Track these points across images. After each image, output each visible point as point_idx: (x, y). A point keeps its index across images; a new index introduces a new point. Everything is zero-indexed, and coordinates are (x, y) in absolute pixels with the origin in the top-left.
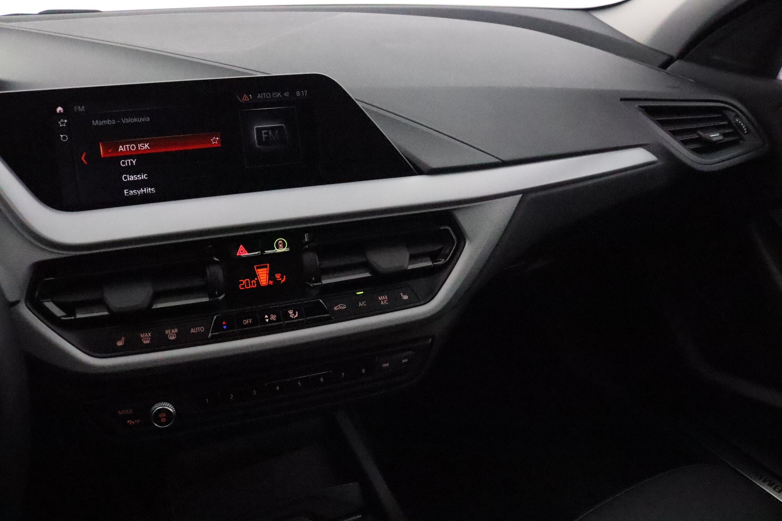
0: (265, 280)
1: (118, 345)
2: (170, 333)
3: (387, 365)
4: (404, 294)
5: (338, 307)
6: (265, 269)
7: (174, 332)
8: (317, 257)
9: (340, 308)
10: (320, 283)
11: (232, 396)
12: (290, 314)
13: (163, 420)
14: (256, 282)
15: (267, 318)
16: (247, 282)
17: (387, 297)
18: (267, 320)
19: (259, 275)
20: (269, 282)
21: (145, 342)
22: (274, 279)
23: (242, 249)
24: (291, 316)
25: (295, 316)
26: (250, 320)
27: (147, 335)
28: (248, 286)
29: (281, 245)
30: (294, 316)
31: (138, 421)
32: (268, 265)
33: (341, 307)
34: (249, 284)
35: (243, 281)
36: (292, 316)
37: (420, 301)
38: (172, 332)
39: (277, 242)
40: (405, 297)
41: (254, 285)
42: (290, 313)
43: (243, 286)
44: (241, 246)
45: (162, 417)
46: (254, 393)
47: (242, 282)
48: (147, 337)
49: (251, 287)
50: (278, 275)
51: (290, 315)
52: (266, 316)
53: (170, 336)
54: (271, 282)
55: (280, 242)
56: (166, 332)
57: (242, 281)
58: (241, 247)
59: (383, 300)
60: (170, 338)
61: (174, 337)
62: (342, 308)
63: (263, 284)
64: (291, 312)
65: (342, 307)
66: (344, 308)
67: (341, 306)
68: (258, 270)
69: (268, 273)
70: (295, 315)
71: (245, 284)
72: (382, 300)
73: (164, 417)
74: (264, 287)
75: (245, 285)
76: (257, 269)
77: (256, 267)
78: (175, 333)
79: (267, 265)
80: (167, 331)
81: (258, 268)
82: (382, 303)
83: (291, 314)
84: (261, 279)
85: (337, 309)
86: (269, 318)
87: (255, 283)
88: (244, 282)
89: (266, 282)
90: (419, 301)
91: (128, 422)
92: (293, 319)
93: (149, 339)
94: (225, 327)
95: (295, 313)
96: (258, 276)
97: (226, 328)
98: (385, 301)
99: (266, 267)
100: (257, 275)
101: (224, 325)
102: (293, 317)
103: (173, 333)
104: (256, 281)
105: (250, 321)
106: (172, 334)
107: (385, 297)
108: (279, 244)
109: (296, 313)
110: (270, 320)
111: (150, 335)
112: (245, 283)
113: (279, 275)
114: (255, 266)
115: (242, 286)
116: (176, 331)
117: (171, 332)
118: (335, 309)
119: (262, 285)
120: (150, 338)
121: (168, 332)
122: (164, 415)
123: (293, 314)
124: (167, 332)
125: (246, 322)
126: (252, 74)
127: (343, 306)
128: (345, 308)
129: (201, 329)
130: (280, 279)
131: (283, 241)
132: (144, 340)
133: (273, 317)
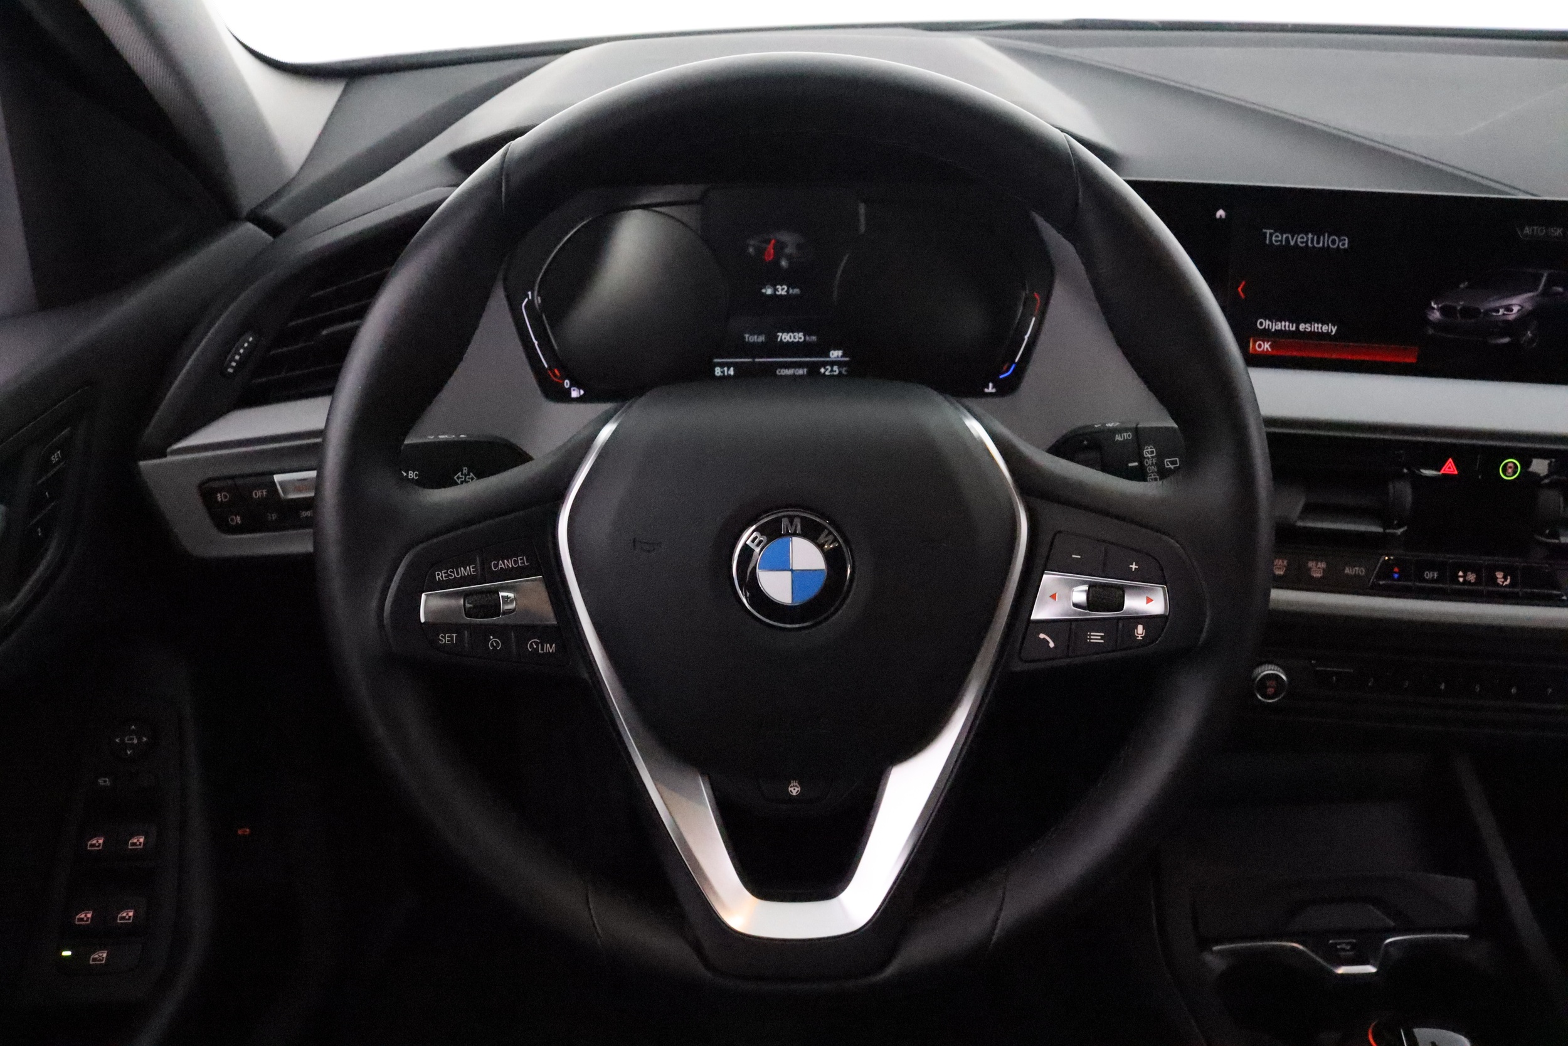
7: (1321, 566)
8: (1561, 499)
10: (1557, 541)
12: (1498, 578)
13: (1271, 691)
15: (1461, 577)
18: (1461, 580)
21: (1277, 573)
23: (1450, 464)
24: (1500, 581)
25: (1506, 583)
26: (1435, 573)
27: (1281, 563)
29: (1510, 470)
30: (1503, 582)
38: (1318, 566)
39: (1506, 464)
44: (1450, 459)
45: (1269, 687)
48: (1280, 565)
51: (1498, 580)
52: (1461, 574)
53: (1313, 571)
55: (1510, 465)
56: (1309, 565)
58: (1450, 462)
60: (1313, 573)
61: (1320, 574)
64: (1499, 575)
70: (1506, 580)
73: (1275, 685)
78: (1322, 569)
80: (1311, 564)
83: (1500, 578)
86: (1464, 576)
92: (1502, 586)
94: (1396, 576)
95: (1505, 578)
97: (1399, 577)
101: (1396, 573)
102: (1501, 583)
103: (1319, 568)
105: (1435, 575)
108: (1508, 467)
109: (1508, 578)
110: (1465, 581)
111: (1286, 563)
116: (1325, 566)
117: (1316, 566)
120: (1284, 568)
122: (1276, 682)
123: (1502, 578)
125: (1429, 575)
126: (1510, 194)
129: (1359, 570)
131: (1515, 464)
133: (1471, 577)
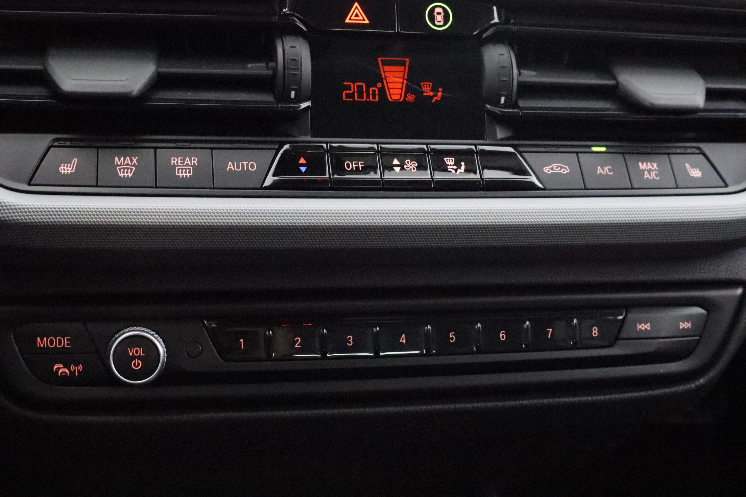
0: (399, 91)
1: (63, 172)
2: (181, 163)
3: (646, 327)
4: (693, 167)
5: (552, 169)
6: (402, 68)
7: (189, 162)
8: (513, 57)
9: (557, 171)
11: (299, 339)
12: (448, 165)
13: (137, 365)
14: (379, 91)
16: (360, 88)
17: (657, 166)
19: (385, 79)
20: (405, 96)
21: (122, 175)
22: (419, 94)
25: (459, 171)
26: (360, 163)
27: (129, 162)
28: (361, 96)
30: (456, 170)
31: (78, 369)
32: (408, 60)
33: (559, 168)
34: (365, 94)
35: (352, 85)
36: (453, 169)
37: (726, 186)
38: (186, 163)
39: (433, 9)
40: (696, 172)
41: (374, 97)
42: (448, 163)
43: (352, 96)
44: (356, 4)
45: (134, 358)
46: (350, 343)
47: (349, 88)
48: (127, 164)
49: (368, 100)
50: (427, 85)
51: (448, 167)
53: (179, 169)
54: (411, 98)
55: (438, 10)
56: (172, 162)
57: (350, 85)
58: (356, 7)
59: (649, 171)
60: (178, 173)
61: (189, 172)
62: (562, 171)
63: (393, 98)
65: (560, 170)
66: (564, 171)
67: (558, 166)
68: (386, 68)
69: (406, 78)
71: (354, 92)
72: (645, 170)
73: (139, 358)
74: (396, 104)
75: (356, 94)
76: (383, 65)
77: (382, 61)
78: (191, 166)
79: (405, 61)
80: (174, 160)
81: (385, 63)
82: (646, 175)
83: (451, 165)
84: (390, 87)
85: (551, 171)
87: (377, 92)
88: (354, 87)
89: (401, 94)
90: (723, 185)
91: (56, 367)
93: (132, 169)
96: (384, 81)
97: (306, 170)
98: (653, 174)
99: (403, 64)
100: (383, 77)
101: (302, 165)
103: (187, 165)
104: (378, 88)
105: (360, 166)
106: (185, 166)
107: (653, 166)
108: (435, 14)
109: (461, 165)
111: (135, 161)
112: (356, 90)
113: (429, 85)
114: (379, 59)
115: (347, 95)
116: (195, 162)
117: (183, 163)
118: (546, 171)
119: (390, 99)
120: (134, 168)
121: (177, 162)
122: (140, 352)
123: (453, 165)
124: (175, 162)
127: (562, 168)
128: (566, 172)
130: (431, 94)
131: (445, 10)
132: (120, 169)
